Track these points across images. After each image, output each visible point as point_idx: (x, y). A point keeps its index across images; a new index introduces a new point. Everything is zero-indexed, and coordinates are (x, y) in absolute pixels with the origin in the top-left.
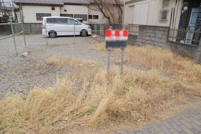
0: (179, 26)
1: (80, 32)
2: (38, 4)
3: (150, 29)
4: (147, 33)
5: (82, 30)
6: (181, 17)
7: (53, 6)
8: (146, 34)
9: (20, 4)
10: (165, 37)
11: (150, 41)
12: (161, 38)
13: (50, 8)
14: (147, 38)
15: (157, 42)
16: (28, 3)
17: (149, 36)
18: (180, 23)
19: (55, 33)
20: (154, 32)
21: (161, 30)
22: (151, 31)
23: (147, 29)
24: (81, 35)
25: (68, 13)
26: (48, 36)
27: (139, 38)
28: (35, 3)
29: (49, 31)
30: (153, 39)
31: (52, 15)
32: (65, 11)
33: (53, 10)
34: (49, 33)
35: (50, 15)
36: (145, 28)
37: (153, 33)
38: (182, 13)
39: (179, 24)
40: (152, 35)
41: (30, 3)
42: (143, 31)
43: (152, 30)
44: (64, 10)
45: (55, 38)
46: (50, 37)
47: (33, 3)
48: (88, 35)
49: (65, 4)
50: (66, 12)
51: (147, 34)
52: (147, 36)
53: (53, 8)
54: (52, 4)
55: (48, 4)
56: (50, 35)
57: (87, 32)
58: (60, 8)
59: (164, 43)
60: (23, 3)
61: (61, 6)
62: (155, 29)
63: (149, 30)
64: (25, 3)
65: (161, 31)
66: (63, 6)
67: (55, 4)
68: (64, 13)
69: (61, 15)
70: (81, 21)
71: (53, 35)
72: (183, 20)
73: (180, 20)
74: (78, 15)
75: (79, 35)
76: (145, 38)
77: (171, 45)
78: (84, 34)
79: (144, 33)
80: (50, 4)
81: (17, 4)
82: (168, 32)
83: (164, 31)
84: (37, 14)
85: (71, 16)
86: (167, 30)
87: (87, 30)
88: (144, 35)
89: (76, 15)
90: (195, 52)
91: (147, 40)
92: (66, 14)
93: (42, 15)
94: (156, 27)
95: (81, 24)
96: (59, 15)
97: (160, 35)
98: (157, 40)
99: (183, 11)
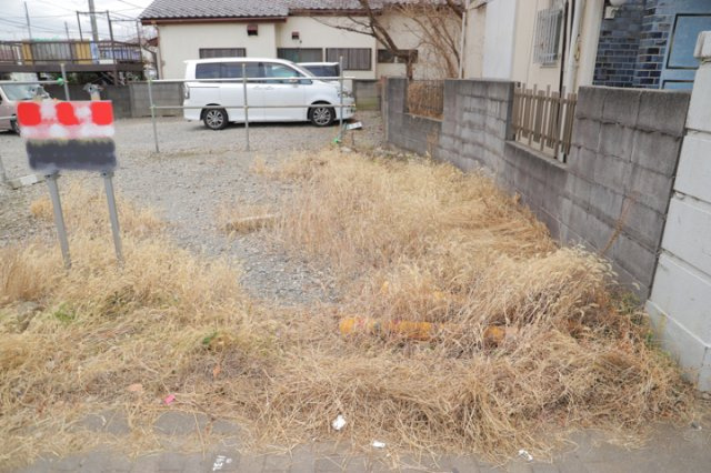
0: (594, 78)
1: (306, 109)
2: (204, 17)
3: (473, 96)
4: (466, 110)
5: (315, 103)
6: (601, 40)
7: (253, 24)
8: (461, 117)
9: (153, 22)
10: (501, 128)
11: (474, 144)
12: (494, 133)
13: (243, 29)
14: (466, 133)
15: (489, 150)
16: (175, 18)
17: (471, 125)
18: (598, 65)
19: (223, 112)
20: (482, 108)
21: (495, 95)
22: (474, 103)
23: (464, 96)
24: (310, 122)
25: (303, 46)
26: (202, 123)
27: (445, 134)
28: (197, 17)
29: (204, 105)
30: (480, 137)
31: (248, 52)
32: (295, 36)
33: (253, 37)
34: (204, 113)
35: (242, 52)
36: (459, 93)
37: (479, 111)
38: (605, 21)
40: (477, 118)
41: (182, 18)
42: (455, 105)
43: (477, 97)
44: (290, 36)
45: (221, 129)
46: (207, 127)
47: (189, 17)
48: (334, 123)
49: (292, 14)
50: (298, 41)
51: (466, 116)
52: (463, 126)
53: (252, 29)
54: (249, 16)
55: (234, 17)
56: (205, 122)
57: (332, 111)
58: (278, 31)
59: (499, 155)
60: (160, 18)
61: (278, 21)
62: (484, 94)
63: (469, 98)
64: (167, 18)
65: (495, 100)
66: (284, 20)
67: (257, 16)
68: (289, 43)
69: (281, 53)
70: (335, 72)
71: (217, 119)
73: (599, 52)
74: (341, 50)
75: (305, 118)
76: (460, 132)
77: (513, 162)
78: (322, 117)
79: (458, 114)
80: (242, 16)
81: (145, 21)
82: (511, 103)
83: (501, 101)
84: (201, 50)
85: (315, 53)
86: (505, 95)
87: (334, 101)
88: (457, 119)
89: (333, 49)
90: (560, 198)
91: (464, 142)
92: (298, 50)
93: (219, 52)
94: (486, 84)
95: (310, 82)
96: (274, 52)
97: (494, 119)
98: (489, 140)
99: (609, 9)
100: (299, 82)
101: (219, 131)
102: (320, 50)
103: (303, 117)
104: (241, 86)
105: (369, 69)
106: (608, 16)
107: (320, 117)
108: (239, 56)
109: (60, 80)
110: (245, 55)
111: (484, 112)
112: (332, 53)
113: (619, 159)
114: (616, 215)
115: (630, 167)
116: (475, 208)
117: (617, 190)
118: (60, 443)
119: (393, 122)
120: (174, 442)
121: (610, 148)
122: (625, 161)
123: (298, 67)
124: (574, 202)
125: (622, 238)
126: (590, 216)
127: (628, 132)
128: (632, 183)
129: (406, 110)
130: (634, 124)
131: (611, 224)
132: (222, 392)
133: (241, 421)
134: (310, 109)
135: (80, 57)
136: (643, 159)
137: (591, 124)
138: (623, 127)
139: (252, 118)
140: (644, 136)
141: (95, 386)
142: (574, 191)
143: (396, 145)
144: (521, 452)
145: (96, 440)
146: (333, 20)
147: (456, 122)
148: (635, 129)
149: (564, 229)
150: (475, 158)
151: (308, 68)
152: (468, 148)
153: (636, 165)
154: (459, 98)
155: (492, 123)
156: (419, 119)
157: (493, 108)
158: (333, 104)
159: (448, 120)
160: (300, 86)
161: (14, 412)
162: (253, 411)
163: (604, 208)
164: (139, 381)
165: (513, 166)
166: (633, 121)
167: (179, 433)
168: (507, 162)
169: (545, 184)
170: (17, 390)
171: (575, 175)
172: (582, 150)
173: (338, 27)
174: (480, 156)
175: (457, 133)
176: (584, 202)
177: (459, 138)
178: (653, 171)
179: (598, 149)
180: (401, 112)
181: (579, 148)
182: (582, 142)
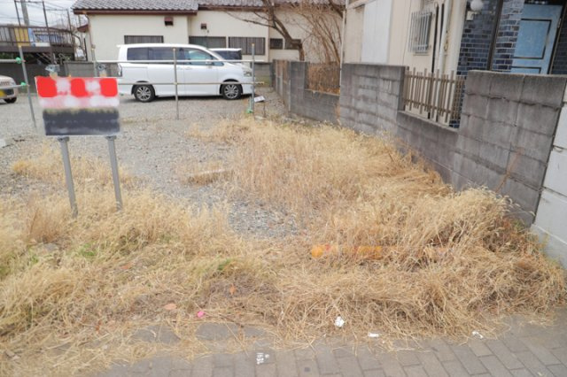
0: (459, 64)
1: (219, 86)
2: (128, 9)
3: (367, 76)
4: (360, 87)
5: (226, 81)
6: (464, 36)
7: (169, 16)
8: (356, 93)
9: (84, 12)
10: (394, 101)
11: (367, 113)
12: (386, 105)
13: (161, 20)
14: (360, 105)
15: (381, 118)
16: (103, 9)
17: (365, 99)
18: (461, 55)
19: (151, 88)
20: (375, 85)
21: (387, 76)
22: (368, 82)
23: (359, 76)
24: (222, 96)
25: (210, 35)
26: (133, 97)
27: (341, 106)
28: (122, 9)
29: (135, 82)
30: (373, 108)
31: (165, 39)
32: (204, 27)
33: (169, 27)
34: (135, 88)
35: (160, 39)
36: (355, 74)
37: (372, 88)
38: (466, 22)
39: (460, 59)
40: (371, 94)
41: (109, 9)
42: (350, 83)
43: (371, 77)
44: (200, 27)
45: (149, 101)
46: (137, 100)
47: (115, 9)
48: (242, 96)
49: (202, 8)
50: (206, 31)
51: (361, 92)
52: (358, 99)
53: (168, 20)
54: (166, 10)
55: (154, 10)
56: (136, 96)
57: (240, 87)
58: (190, 22)
59: (392, 122)
60: (90, 9)
61: (190, 14)
62: (376, 75)
63: (363, 78)
64: (96, 9)
65: (388, 80)
66: (195, 14)
67: (173, 10)
68: (199, 33)
69: (192, 40)
70: (238, 56)
71: (145, 93)
72: (474, 45)
73: (462, 45)
74: (240, 38)
75: (218, 93)
76: (356, 104)
77: (405, 126)
78: (232, 92)
79: (353, 89)
80: (160, 10)
81: (77, 11)
82: (402, 82)
83: (393, 81)
84: (126, 37)
85: (220, 41)
86: (398, 77)
87: (241, 79)
88: (353, 94)
89: (234, 38)
90: (451, 153)
91: (359, 112)
92: (206, 38)
93: (141, 39)
94: (378, 68)
95: (222, 64)
96: (187, 39)
97: (386, 94)
98: (381, 110)
99: (469, 13)
100: (213, 64)
101: (148, 104)
102: (224, 38)
103: (215, 91)
104: (172, 66)
105: (264, 54)
106: (469, 18)
107: (230, 92)
108: (158, 42)
109: (18, 59)
110: (162, 42)
111: (377, 89)
112: (233, 41)
113: (505, 124)
114: (503, 165)
115: (515, 129)
116: (381, 162)
117: (504, 146)
118: (125, 351)
119: (295, 96)
120: (219, 346)
121: (497, 116)
122: (511, 125)
123: (211, 51)
124: (465, 156)
125: (508, 181)
126: (479, 166)
127: (513, 105)
128: (517, 141)
129: (307, 86)
130: (518, 98)
131: (500, 171)
132: (242, 306)
133: (264, 326)
134: (222, 85)
135: (18, 40)
136: (527, 124)
137: (480, 98)
138: (508, 101)
139: (181, 93)
140: (527, 108)
141: (137, 307)
142: (465, 147)
143: (298, 115)
144: (474, 333)
145: (154, 349)
146: (244, 15)
147: (351, 96)
148: (519, 102)
149: (455, 176)
150: (369, 124)
151: (219, 53)
152: (363, 117)
153: (520, 129)
154: (354, 78)
155: (384, 97)
156: (319, 94)
157: (385, 86)
158: (240, 82)
159: (345, 95)
160: (214, 68)
161: (76, 331)
162: (272, 319)
163: (492, 159)
164: (172, 301)
165: (405, 129)
166: (518, 97)
167: (218, 339)
168: (399, 126)
169: (436, 142)
170: (73, 313)
171: (466, 136)
172: (471, 118)
173: (246, 20)
174: (372, 123)
175: (353, 105)
176: (474, 156)
177: (355, 109)
178: (535, 132)
179: (486, 117)
180: (302, 87)
181: (469, 116)
182: (471, 112)
